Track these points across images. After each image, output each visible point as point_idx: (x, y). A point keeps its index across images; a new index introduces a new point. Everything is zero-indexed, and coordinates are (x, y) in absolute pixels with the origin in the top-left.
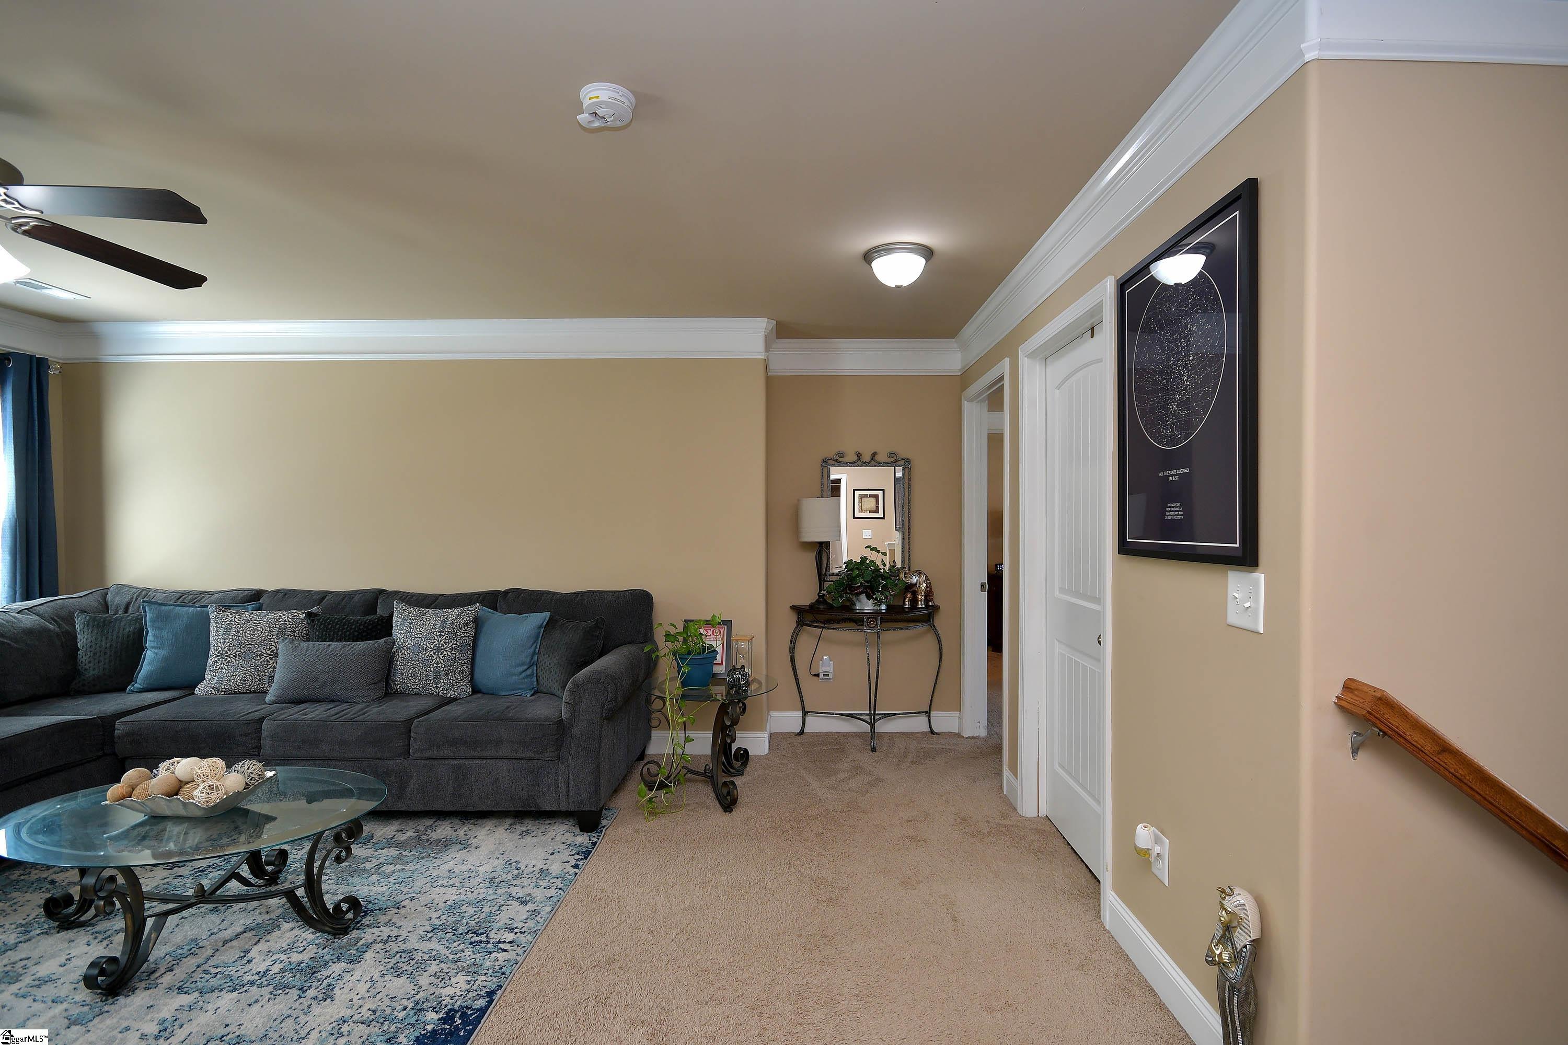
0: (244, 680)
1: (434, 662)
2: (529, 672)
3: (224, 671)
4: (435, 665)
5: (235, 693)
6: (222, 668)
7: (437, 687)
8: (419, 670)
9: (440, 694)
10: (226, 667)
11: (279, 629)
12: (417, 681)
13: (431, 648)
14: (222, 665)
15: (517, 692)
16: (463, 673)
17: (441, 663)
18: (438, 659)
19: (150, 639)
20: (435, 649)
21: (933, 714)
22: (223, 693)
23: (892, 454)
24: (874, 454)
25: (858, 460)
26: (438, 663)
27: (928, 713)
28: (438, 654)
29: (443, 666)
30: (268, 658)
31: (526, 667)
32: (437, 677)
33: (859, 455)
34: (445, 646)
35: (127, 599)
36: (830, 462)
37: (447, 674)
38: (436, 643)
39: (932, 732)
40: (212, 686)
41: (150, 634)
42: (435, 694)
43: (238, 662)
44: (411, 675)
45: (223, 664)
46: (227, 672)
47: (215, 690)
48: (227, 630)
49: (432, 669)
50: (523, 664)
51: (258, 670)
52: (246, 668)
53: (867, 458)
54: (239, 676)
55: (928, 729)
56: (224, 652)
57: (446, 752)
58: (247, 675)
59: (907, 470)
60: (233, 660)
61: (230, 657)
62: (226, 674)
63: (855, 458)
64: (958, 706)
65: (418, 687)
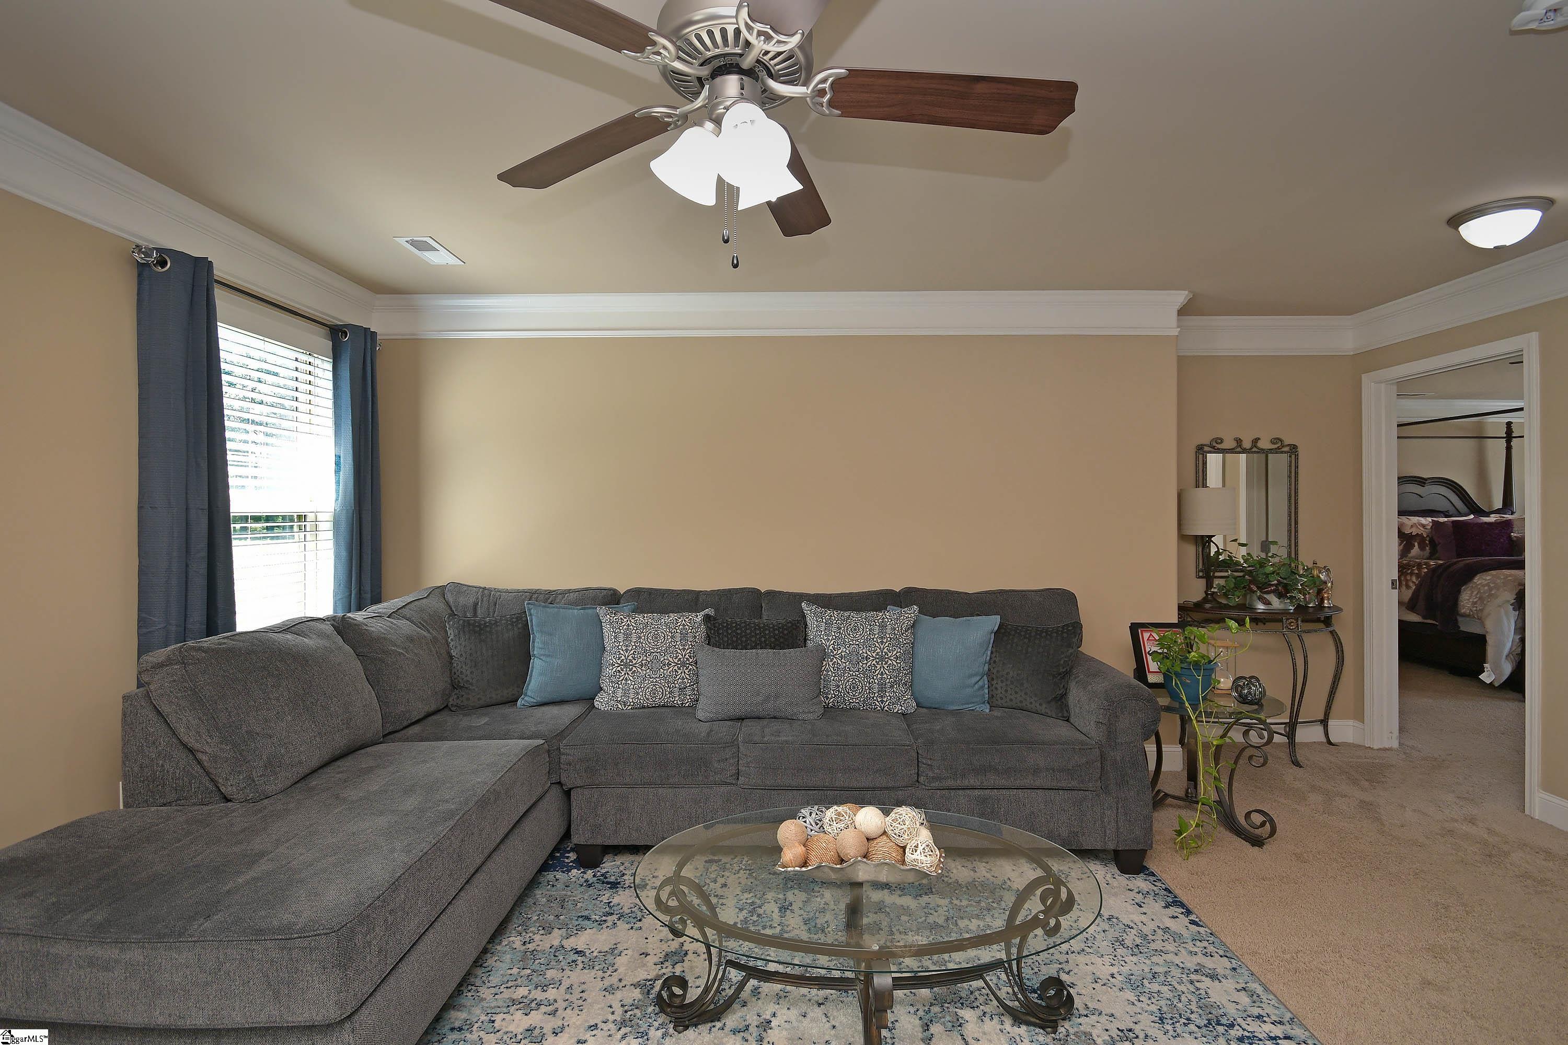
0: (654, 692)
1: (877, 672)
2: (980, 683)
3: (629, 682)
4: (879, 676)
5: (644, 707)
6: (626, 679)
7: (882, 701)
8: (860, 681)
9: (886, 708)
10: (631, 678)
11: (681, 634)
12: (857, 694)
13: (873, 657)
14: (626, 675)
15: (970, 706)
16: (906, 685)
17: (886, 673)
18: (882, 669)
19: (538, 644)
20: (878, 658)
21: (1331, 723)
22: (630, 707)
23: (1275, 441)
24: (1256, 441)
25: (1237, 447)
26: (882, 674)
27: (1324, 722)
28: (882, 663)
29: (889, 677)
30: (676, 668)
31: (978, 678)
32: (882, 689)
33: (1239, 441)
34: (890, 654)
35: (472, 600)
36: (1206, 449)
37: (892, 687)
38: (878, 650)
39: (1329, 742)
40: (619, 699)
41: (537, 640)
42: (879, 708)
43: (645, 672)
44: (850, 687)
45: (628, 674)
46: (633, 683)
47: (621, 704)
48: (627, 636)
49: (876, 681)
50: (976, 675)
51: (668, 681)
52: (655, 678)
53: (1247, 444)
54: (648, 688)
55: (1324, 740)
56: (628, 661)
57: (972, 781)
58: (657, 686)
59: (1293, 456)
60: (639, 670)
61: (635, 667)
62: (632, 686)
63: (1234, 444)
64: (1359, 714)
65: (857, 701)
